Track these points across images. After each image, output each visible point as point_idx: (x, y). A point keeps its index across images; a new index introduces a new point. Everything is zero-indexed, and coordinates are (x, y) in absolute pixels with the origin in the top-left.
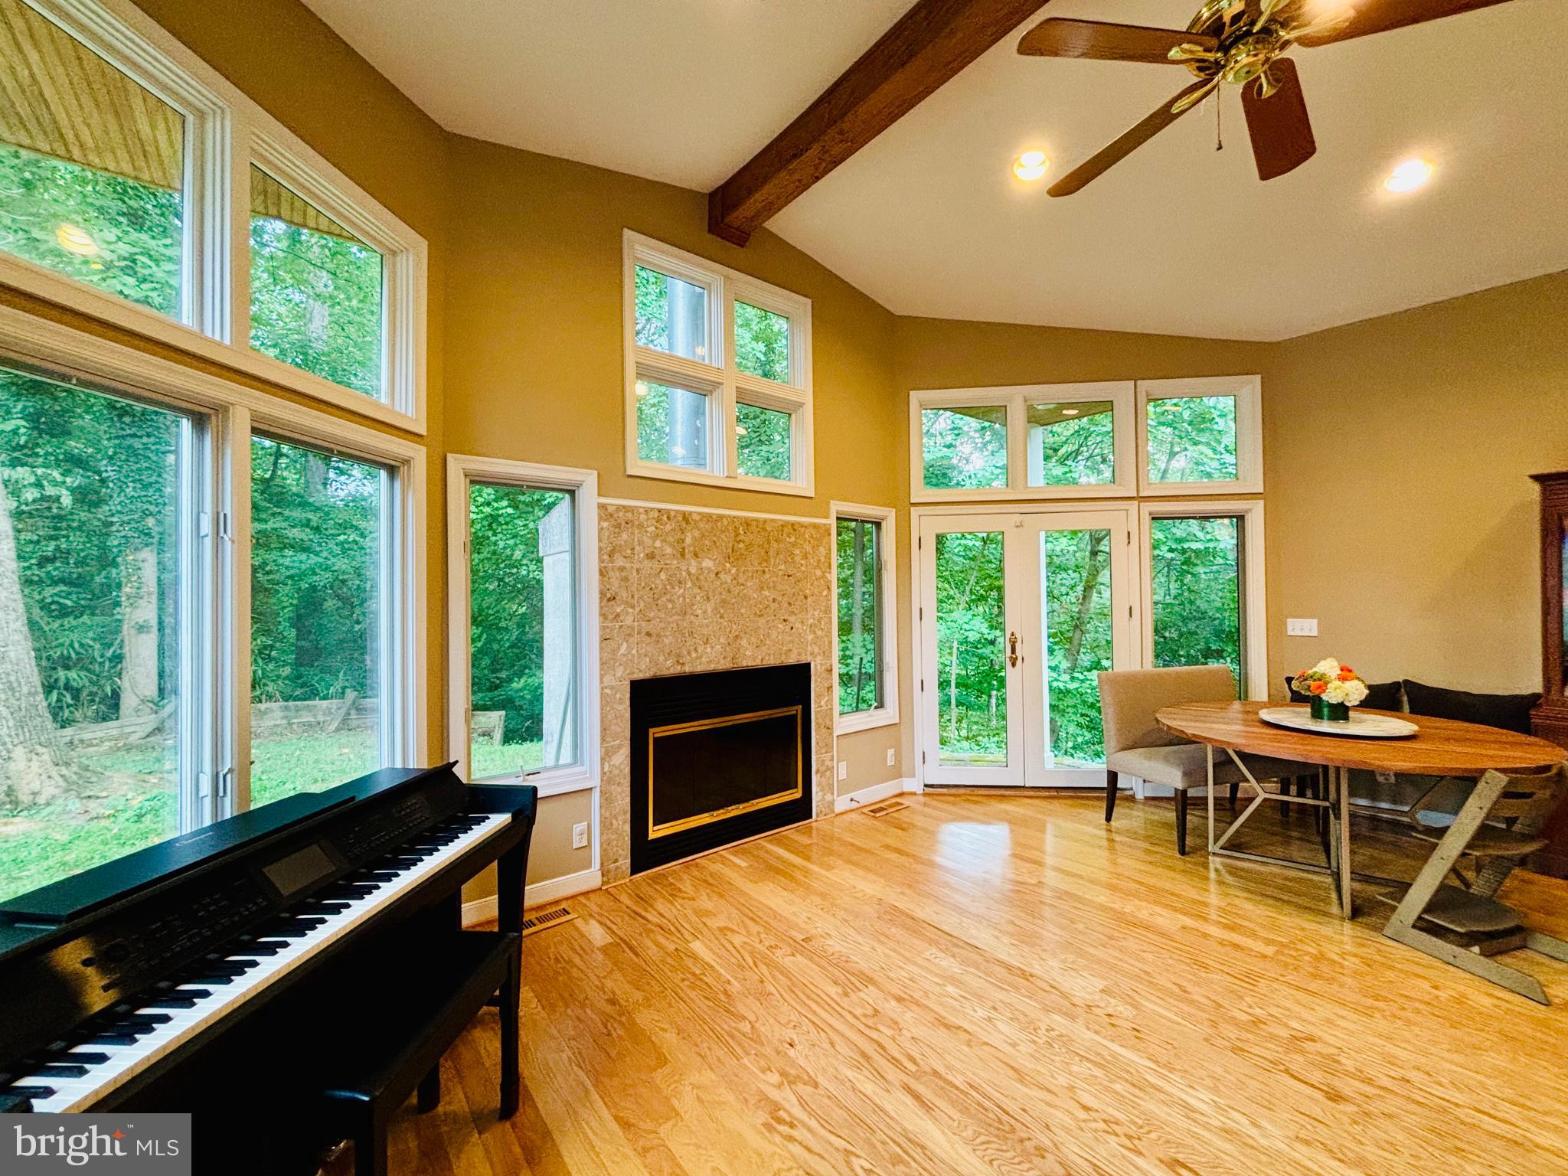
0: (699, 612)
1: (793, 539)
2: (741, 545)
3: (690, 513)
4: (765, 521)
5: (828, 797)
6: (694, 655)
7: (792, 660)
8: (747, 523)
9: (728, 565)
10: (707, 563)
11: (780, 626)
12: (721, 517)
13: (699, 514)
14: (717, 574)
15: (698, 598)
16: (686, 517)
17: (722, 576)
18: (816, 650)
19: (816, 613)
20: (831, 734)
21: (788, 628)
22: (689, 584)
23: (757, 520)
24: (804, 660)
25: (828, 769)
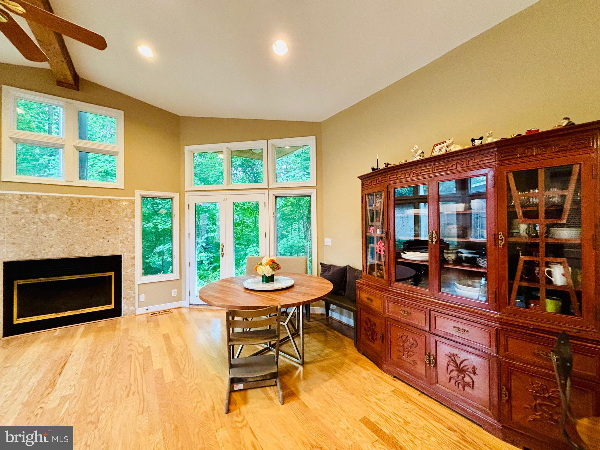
0: (46, 235)
1: (109, 206)
2: (75, 208)
3: (41, 196)
4: (91, 199)
5: (132, 308)
6: (43, 252)
7: (109, 253)
8: (79, 200)
9: (66, 216)
10: (51, 215)
11: (102, 240)
12: (62, 197)
13: (47, 196)
14: (58, 220)
15: (46, 229)
16: (38, 197)
17: (62, 221)
18: (124, 250)
19: (124, 235)
20: (134, 283)
21: (106, 242)
22: (40, 224)
23: (86, 199)
24: (116, 253)
25: (131, 297)
